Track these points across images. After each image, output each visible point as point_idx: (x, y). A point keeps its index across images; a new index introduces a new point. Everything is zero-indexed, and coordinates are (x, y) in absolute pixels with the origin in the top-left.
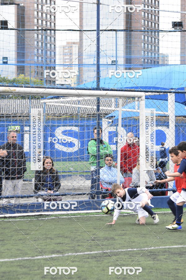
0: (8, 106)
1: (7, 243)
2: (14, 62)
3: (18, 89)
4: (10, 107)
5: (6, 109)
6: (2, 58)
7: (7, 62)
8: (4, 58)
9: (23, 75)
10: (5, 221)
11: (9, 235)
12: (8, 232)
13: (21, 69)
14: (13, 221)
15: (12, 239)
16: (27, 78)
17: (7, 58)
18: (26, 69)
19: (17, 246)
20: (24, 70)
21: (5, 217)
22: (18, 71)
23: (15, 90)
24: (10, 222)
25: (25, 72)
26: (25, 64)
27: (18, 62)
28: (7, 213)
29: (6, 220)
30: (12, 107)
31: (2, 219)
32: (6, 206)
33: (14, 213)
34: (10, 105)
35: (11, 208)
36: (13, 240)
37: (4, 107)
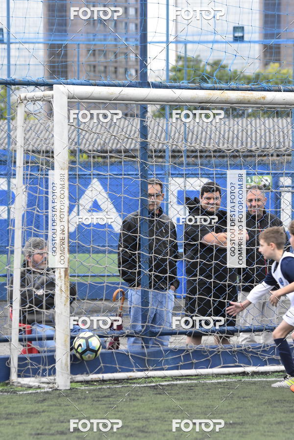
0: (249, 133)
1: (251, 429)
2: (256, 36)
3: (270, 96)
4: (254, 134)
5: (244, 139)
6: (231, 29)
7: (243, 37)
8: (236, 29)
9: (277, 65)
10: (244, 382)
11: (255, 413)
12: (252, 406)
13: (272, 53)
14: (263, 381)
15: (263, 421)
16: (284, 71)
17: (243, 28)
18: (283, 51)
19: (273, 436)
20: (278, 53)
21: (244, 374)
22: (265, 56)
23: (264, 98)
24: (254, 383)
25: (282, 58)
26: (282, 41)
27: (266, 36)
28: (249, 364)
29: (246, 379)
30: (258, 135)
31: (239, 378)
32: (245, 350)
33: (264, 364)
34: (254, 131)
35: (257, 354)
36: (265, 423)
37: (240, 134)
